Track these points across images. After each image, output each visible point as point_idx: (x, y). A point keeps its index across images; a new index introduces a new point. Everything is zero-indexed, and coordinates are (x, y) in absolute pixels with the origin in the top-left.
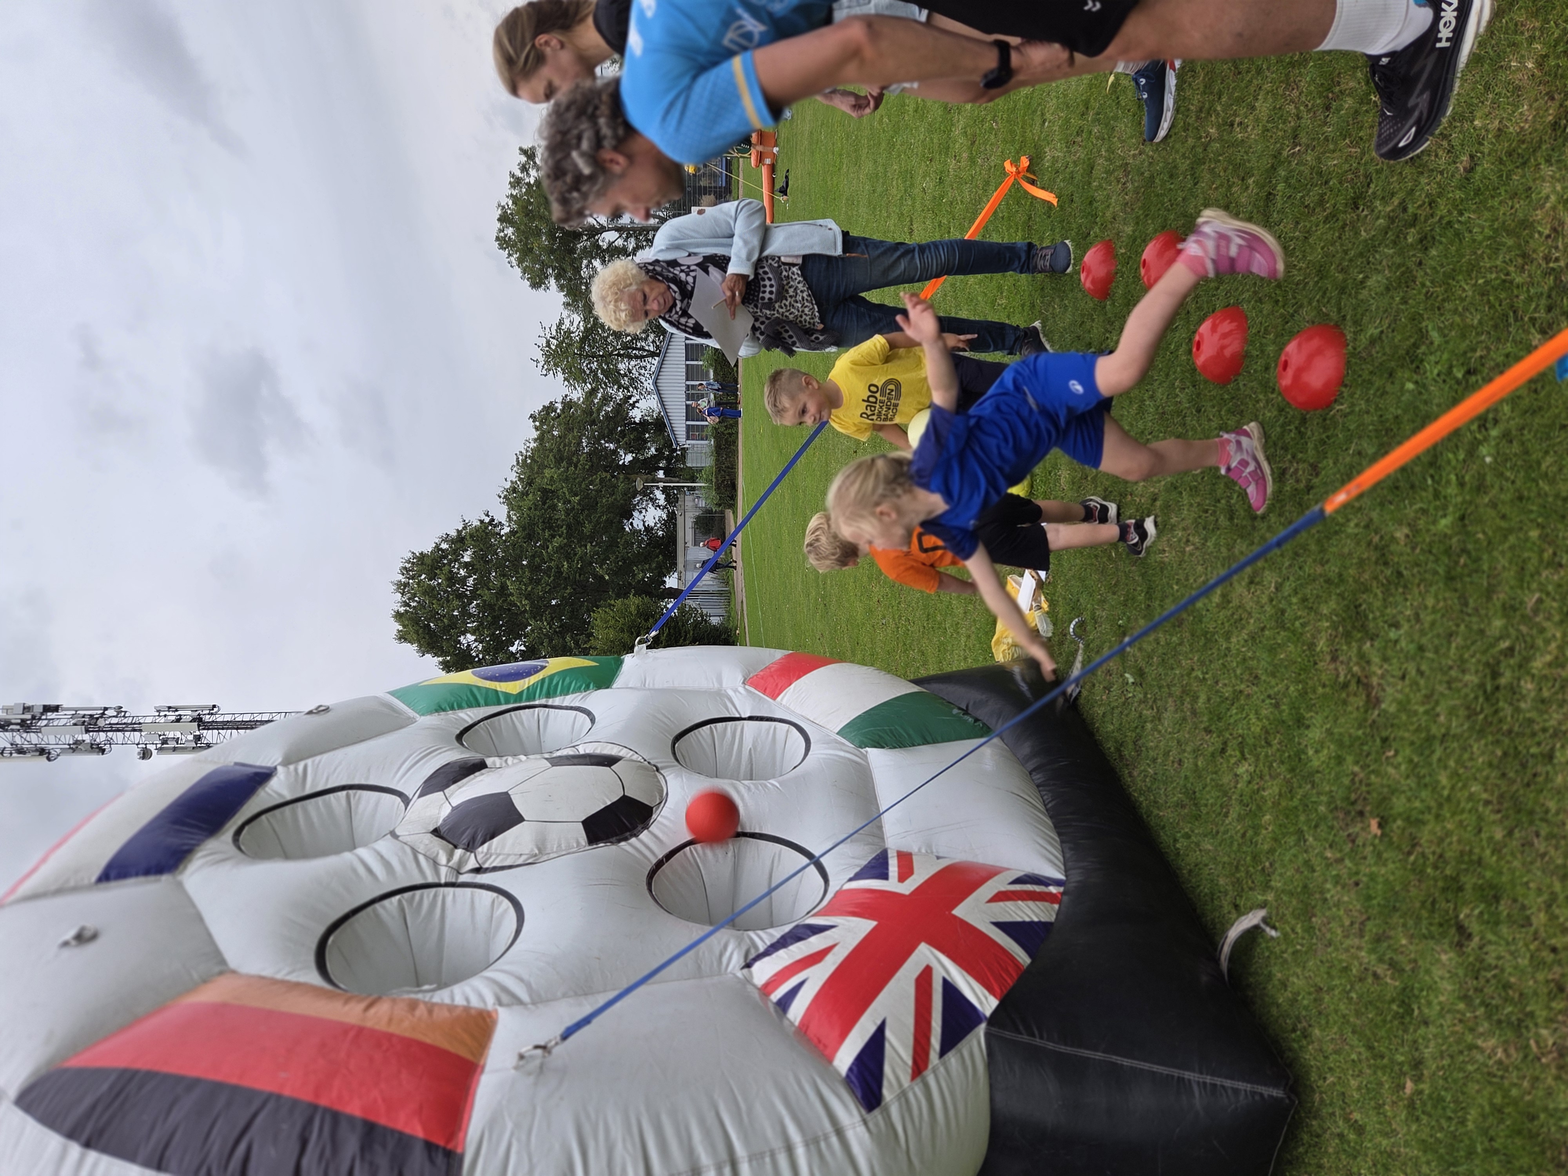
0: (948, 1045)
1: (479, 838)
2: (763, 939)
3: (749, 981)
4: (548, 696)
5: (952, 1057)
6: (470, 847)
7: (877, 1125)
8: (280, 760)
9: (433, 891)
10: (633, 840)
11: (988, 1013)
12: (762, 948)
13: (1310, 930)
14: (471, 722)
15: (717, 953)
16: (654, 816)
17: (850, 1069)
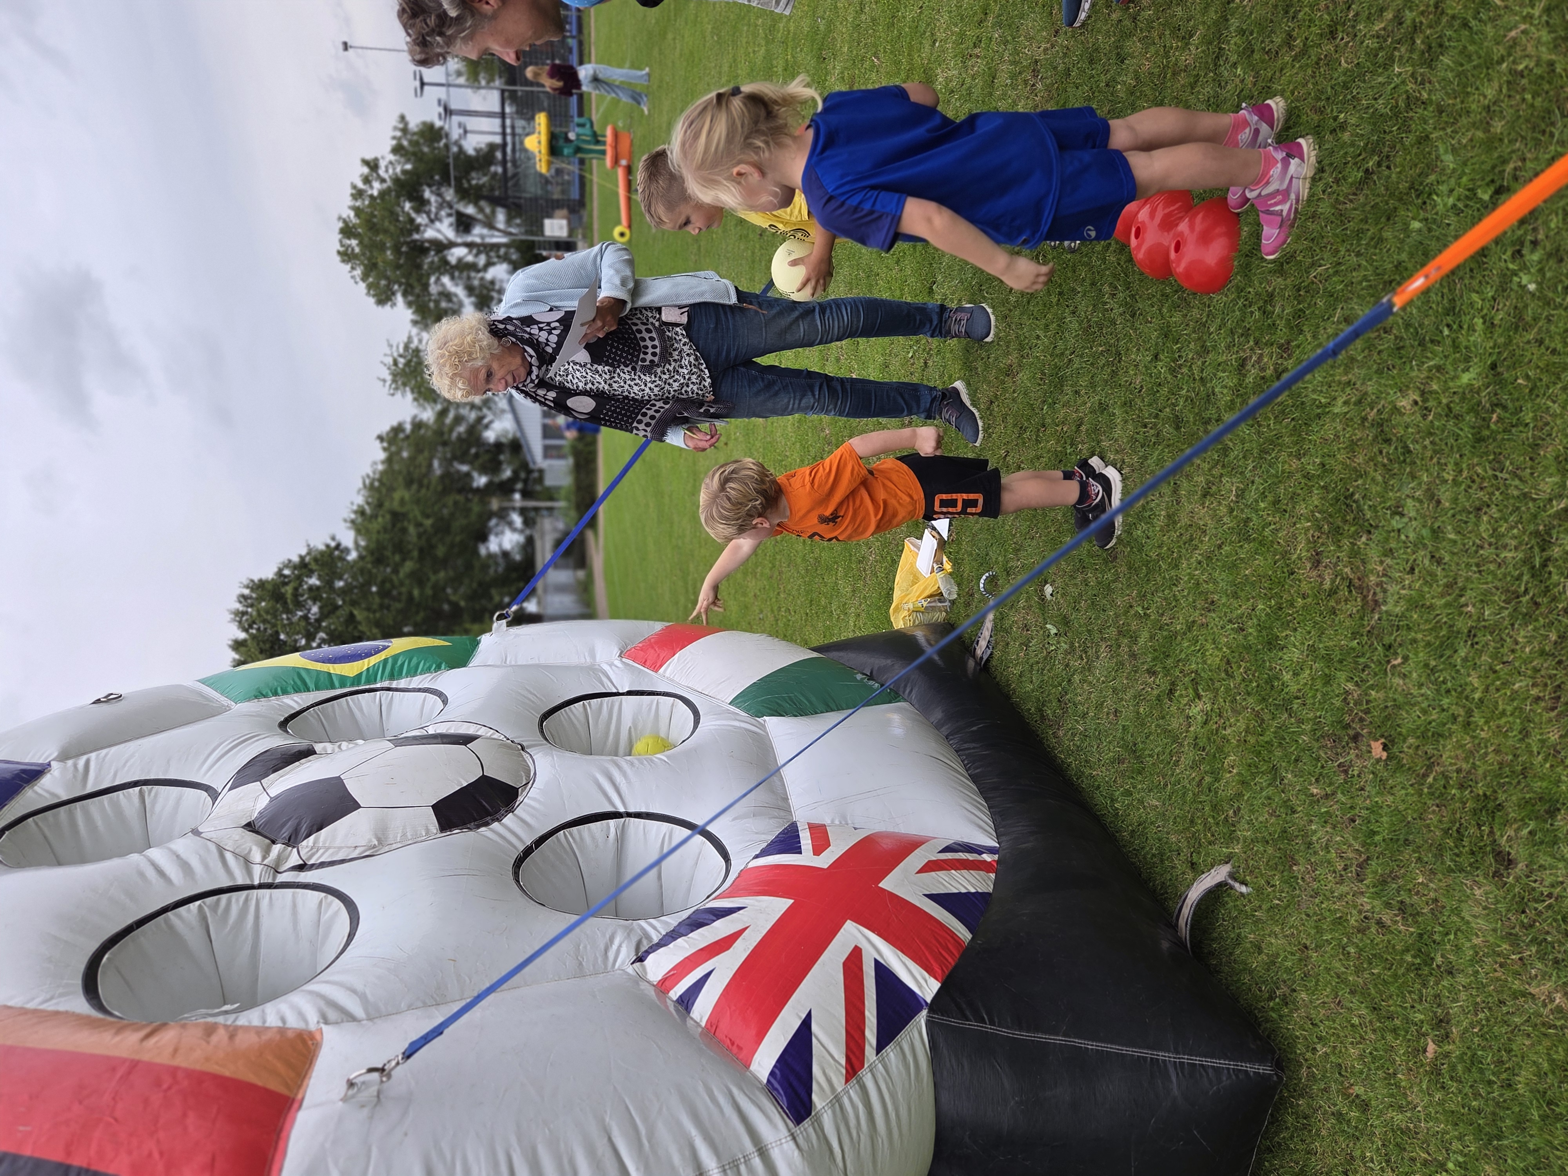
0: (884, 1039)
1: (303, 830)
2: (656, 929)
3: (641, 977)
4: (392, 677)
5: (890, 1051)
6: (292, 841)
7: (808, 1139)
8: (55, 754)
9: (245, 893)
10: (495, 825)
11: (929, 1000)
12: (656, 939)
13: (1291, 881)
14: (298, 708)
15: (602, 947)
16: (520, 798)
17: (772, 1073)
